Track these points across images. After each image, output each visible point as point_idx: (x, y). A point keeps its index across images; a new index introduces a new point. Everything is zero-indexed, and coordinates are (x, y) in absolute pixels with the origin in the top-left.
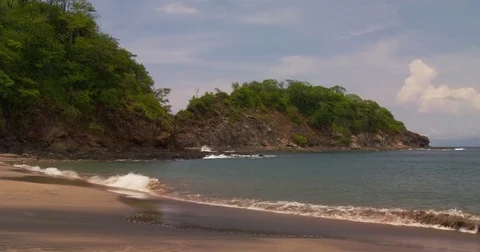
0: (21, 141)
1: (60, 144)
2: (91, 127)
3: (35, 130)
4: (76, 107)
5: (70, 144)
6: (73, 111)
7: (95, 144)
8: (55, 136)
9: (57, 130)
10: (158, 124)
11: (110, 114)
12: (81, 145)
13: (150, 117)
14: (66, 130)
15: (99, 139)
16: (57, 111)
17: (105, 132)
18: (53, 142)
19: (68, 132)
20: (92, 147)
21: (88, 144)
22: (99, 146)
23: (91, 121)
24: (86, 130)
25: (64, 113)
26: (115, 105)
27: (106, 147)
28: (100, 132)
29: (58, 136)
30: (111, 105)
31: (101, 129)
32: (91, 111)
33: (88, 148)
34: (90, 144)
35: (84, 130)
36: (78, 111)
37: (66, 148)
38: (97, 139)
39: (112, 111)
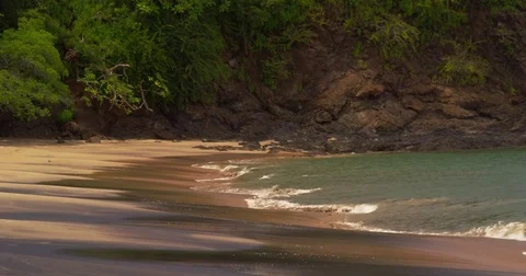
0: (267, 109)
1: (362, 115)
2: (449, 67)
3: (305, 84)
4: (409, 20)
5: (389, 112)
7: (460, 111)
8: (350, 95)
9: (356, 78)
11: (502, 31)
12: (419, 114)
14: (379, 77)
15: (472, 97)
16: (359, 32)
17: (487, 79)
18: (343, 109)
19: (384, 84)
20: (449, 117)
21: (439, 112)
22: (471, 115)
23: (449, 51)
24: (435, 77)
25: (374, 36)
26: (518, 7)
27: (489, 116)
28: (475, 79)
29: (358, 95)
30: (507, 7)
31: (478, 72)
32: (455, 26)
33: (436, 121)
34: (445, 110)
35: (430, 76)
36: (413, 30)
37: (376, 124)
38: (464, 97)
39: (509, 21)
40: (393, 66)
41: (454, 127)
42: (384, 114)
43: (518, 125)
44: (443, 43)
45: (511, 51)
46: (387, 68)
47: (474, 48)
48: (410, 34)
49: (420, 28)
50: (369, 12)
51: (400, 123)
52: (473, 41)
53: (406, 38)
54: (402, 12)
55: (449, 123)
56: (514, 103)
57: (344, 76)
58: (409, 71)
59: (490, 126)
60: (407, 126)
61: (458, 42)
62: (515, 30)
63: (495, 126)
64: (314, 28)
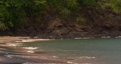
0: (36, 30)
1: (58, 31)
2: (78, 20)
3: (45, 24)
4: (69, 9)
5: (64, 30)
6: (66, 11)
7: (80, 30)
8: (55, 26)
9: (56, 22)
11: (90, 12)
12: (71, 31)
13: (116, 11)
14: (61, 22)
15: (83, 27)
16: (57, 12)
17: (86, 23)
18: (53, 29)
19: (63, 24)
20: (78, 31)
21: (75, 30)
22: (82, 31)
23: (78, 16)
24: (74, 22)
25: (61, 13)
26: (93, 6)
27: (86, 31)
28: (83, 23)
29: (57, 26)
30: (91, 6)
31: (84, 21)
32: (79, 10)
33: (75, 32)
34: (77, 30)
35: (73, 22)
36: (69, 11)
37: (61, 33)
38: (81, 27)
39: (91, 9)
40: (65, 20)
41: (79, 34)
42: (63, 31)
43: (93, 33)
44: (76, 14)
45: (92, 16)
46: (63, 20)
47: (83, 15)
48: (69, 12)
49: (71, 11)
50: (59, 7)
51: (66, 33)
52: (83, 14)
53: (68, 13)
54: (67, 7)
55: (77, 33)
56: (92, 28)
57: (54, 22)
58: (68, 21)
59: (87, 34)
60: (68, 33)
61: (80, 14)
62: (92, 11)
63: (88, 33)
64: (47, 11)
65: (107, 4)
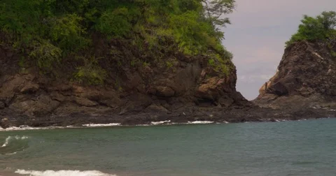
1: (25, 104)
2: (81, 74)
4: (55, 43)
5: (42, 102)
6: (48, 49)
7: (88, 102)
8: (17, 91)
9: (22, 80)
10: (203, 63)
11: (114, 51)
12: (61, 103)
13: (187, 51)
14: (35, 80)
15: (95, 92)
16: (23, 50)
17: (105, 81)
18: (13, 100)
19: (39, 84)
20: (81, 105)
21: (74, 102)
22: (94, 104)
23: (81, 63)
24: (72, 79)
25: (33, 53)
26: (124, 36)
27: (105, 105)
28: (96, 81)
29: (22, 90)
30: (118, 36)
31: (99, 77)
32: (84, 47)
33: (73, 108)
34: (78, 101)
35: (69, 79)
36: (58, 49)
37: (34, 109)
38: (91, 92)
39: (119, 45)
40: (45, 73)
41: (83, 112)
42: (39, 104)
43: (123, 111)
44: (77, 58)
45: (120, 64)
46: (40, 73)
47: (96, 62)
48: (56, 52)
49: (62, 48)
50: (30, 37)
51: (49, 109)
52: (96, 57)
53: (53, 54)
54: (50, 38)
55: (80, 109)
56: (121, 97)
57: (13, 79)
58: (55, 76)
59: (106, 112)
60: (53, 111)
61: (87, 58)
62: (122, 50)
63: (110, 111)
65: (161, 32)
